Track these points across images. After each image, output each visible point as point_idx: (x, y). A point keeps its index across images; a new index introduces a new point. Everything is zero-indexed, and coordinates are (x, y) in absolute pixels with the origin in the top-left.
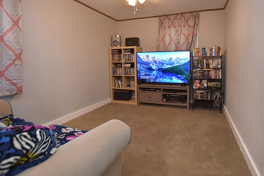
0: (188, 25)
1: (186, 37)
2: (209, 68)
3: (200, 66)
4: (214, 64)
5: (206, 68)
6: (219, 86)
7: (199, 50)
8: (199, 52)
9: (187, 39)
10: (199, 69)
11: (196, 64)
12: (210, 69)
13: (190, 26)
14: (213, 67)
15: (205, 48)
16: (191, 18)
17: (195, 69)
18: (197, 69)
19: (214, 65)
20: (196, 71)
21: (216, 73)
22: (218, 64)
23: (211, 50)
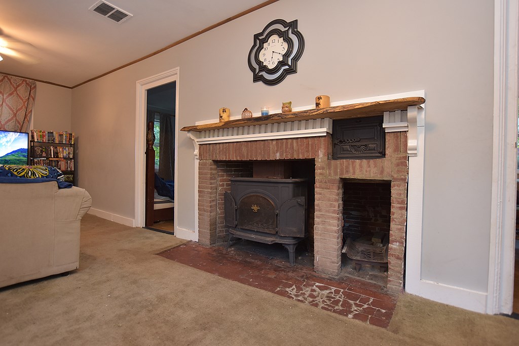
0: (17, 94)
1: (13, 111)
2: (57, 157)
3: (44, 154)
4: (64, 152)
5: (54, 157)
6: (71, 179)
7: (44, 134)
8: (43, 136)
9: (15, 115)
10: (44, 159)
11: (40, 152)
12: (60, 159)
13: (20, 97)
14: (63, 156)
15: (52, 133)
16: (22, 85)
17: (38, 159)
18: (41, 159)
19: (65, 154)
20: (38, 161)
21: (67, 164)
22: (69, 153)
23: (61, 135)
